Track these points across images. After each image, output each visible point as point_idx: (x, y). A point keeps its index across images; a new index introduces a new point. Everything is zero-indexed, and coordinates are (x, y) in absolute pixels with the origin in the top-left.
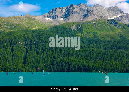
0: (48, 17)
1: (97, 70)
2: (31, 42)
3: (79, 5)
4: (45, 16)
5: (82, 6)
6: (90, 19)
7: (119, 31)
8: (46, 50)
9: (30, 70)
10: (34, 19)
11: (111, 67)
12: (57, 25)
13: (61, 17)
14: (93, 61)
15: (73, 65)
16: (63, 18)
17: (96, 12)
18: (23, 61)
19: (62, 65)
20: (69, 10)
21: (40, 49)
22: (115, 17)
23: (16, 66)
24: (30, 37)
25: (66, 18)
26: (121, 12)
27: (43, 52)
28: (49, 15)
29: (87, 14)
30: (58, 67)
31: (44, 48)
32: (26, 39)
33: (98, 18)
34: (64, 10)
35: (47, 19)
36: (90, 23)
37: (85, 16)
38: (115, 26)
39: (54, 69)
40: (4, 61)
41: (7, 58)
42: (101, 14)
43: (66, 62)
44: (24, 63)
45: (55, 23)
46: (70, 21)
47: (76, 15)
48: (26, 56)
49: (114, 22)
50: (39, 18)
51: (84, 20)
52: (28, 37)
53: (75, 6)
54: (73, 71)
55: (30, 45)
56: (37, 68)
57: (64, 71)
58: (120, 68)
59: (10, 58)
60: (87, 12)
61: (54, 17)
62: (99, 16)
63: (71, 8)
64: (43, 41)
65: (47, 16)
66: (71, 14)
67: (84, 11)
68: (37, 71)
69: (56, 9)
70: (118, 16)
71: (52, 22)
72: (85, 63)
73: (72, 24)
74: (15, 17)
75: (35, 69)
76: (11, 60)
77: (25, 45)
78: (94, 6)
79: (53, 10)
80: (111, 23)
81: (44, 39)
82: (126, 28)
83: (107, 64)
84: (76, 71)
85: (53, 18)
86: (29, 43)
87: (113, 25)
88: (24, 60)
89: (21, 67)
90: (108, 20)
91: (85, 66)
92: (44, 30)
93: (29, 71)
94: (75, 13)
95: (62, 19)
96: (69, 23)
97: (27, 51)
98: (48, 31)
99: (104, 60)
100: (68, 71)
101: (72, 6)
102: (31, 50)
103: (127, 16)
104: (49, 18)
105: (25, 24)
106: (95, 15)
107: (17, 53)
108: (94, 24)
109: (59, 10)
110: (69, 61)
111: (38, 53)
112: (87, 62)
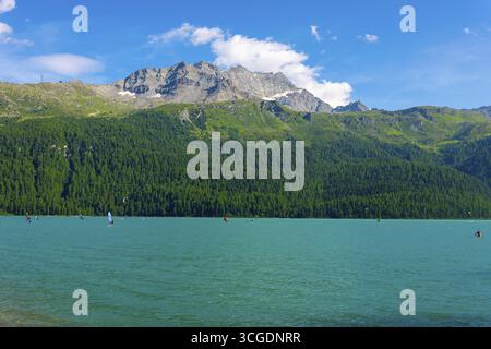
0: (125, 89)
1: (235, 212)
2: (83, 145)
3: (198, 65)
4: (117, 86)
5: (205, 68)
6: (222, 97)
7: (286, 126)
8: (120, 165)
9: (80, 210)
10: (92, 93)
11: (266, 205)
12: (146, 107)
13: (157, 91)
14: (226, 192)
15: (180, 201)
16: (160, 92)
17: (236, 83)
18: (62, 189)
19: (156, 200)
20: (174, 76)
21: (104, 163)
22: (278, 95)
23: (45, 200)
24: (81, 134)
25: (168, 93)
26: (291, 86)
27: (112, 170)
28: (128, 85)
29: (216, 87)
30: (145, 204)
31: (115, 161)
32: (71, 139)
33: (240, 97)
34: (164, 75)
35: (123, 93)
36: (222, 106)
37: (212, 91)
38: (277, 115)
39: (136, 210)
40: (13, 188)
41: (22, 183)
42: (247, 89)
43: (166, 193)
44: (65, 194)
45: (141, 103)
46: (177, 100)
47: (191, 87)
48: (70, 179)
49: (276, 107)
50: (103, 90)
51: (210, 101)
52: (75, 135)
53: (189, 67)
54: (180, 214)
55: (81, 152)
56: (96, 206)
57: (159, 214)
58: (284, 207)
59: (31, 183)
60: (217, 81)
61: (140, 90)
62: (242, 93)
63: (180, 71)
64: (113, 144)
65: (122, 86)
66: (179, 85)
67: (209, 79)
68: (97, 214)
69: (145, 71)
70: (284, 94)
71: (135, 101)
72: (209, 196)
73: (182, 107)
74: (45, 86)
75: (91, 209)
76: (33, 188)
77: (67, 153)
78: (233, 69)
79: (137, 73)
80: (269, 109)
81: (114, 139)
82: (299, 122)
83: (257, 198)
84: (188, 215)
85: (138, 91)
86: (77, 148)
87: (273, 114)
88: (66, 187)
89: (56, 205)
90: (262, 103)
91: (208, 204)
92: (114, 119)
93: (76, 213)
94: (189, 82)
95: (159, 95)
96: (174, 105)
97: (72, 166)
98: (124, 120)
99: (250, 191)
100: (170, 213)
101: (182, 65)
102: (82, 164)
103: (302, 96)
104: (128, 92)
105: (69, 103)
106: (234, 89)
107: (46, 171)
108: (230, 110)
109: (151, 74)
110: (173, 191)
111: (99, 172)
112: (213, 194)
